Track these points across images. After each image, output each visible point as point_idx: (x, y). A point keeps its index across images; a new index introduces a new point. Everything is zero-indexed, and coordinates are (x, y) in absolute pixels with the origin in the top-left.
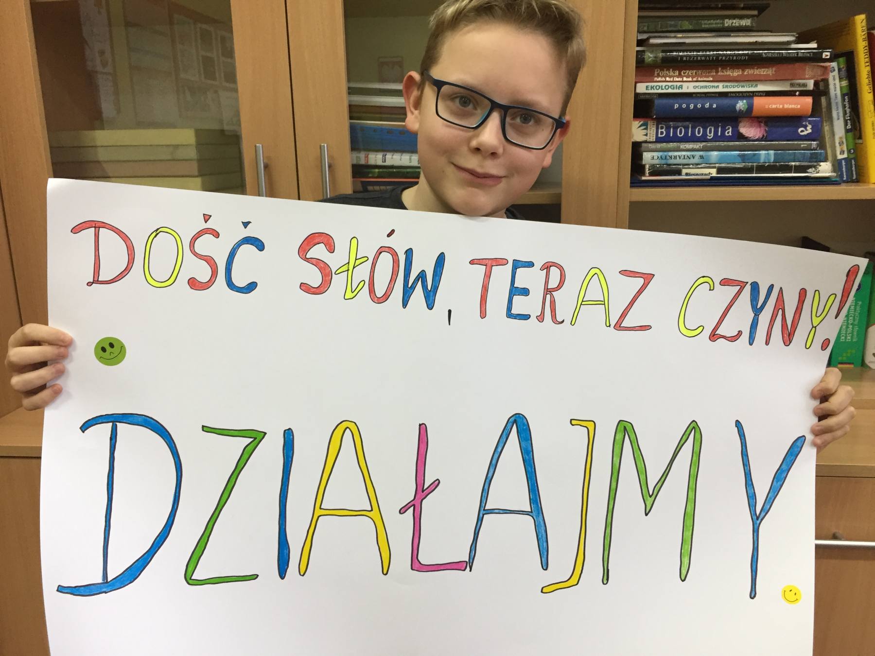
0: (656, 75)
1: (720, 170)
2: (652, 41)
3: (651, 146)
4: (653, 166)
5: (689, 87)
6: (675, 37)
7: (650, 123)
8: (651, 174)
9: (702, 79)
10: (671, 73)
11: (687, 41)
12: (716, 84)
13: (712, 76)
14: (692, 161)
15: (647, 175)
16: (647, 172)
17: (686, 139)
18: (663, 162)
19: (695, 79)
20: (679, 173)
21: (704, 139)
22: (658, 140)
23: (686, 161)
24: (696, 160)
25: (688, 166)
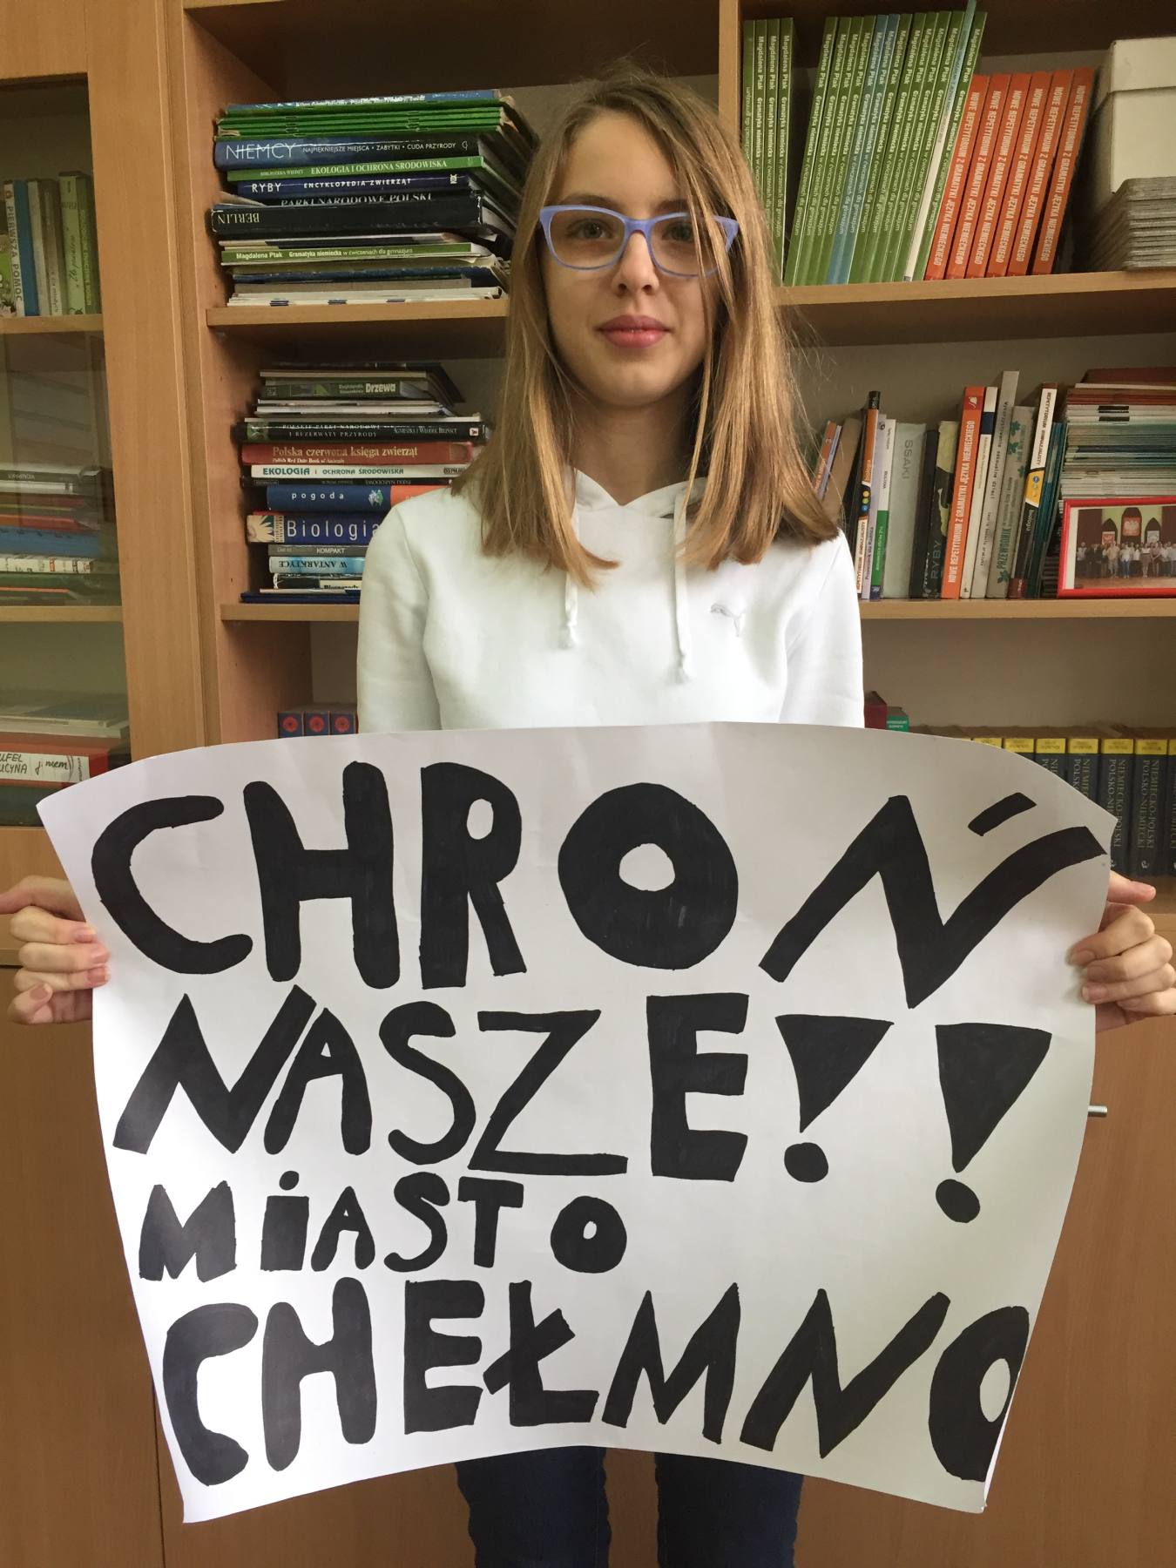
0: (275, 454)
2: (263, 410)
3: (281, 550)
4: (283, 576)
5: (317, 472)
6: (287, 405)
7: (275, 519)
8: (280, 586)
9: (331, 462)
10: (294, 453)
11: (303, 411)
12: (350, 468)
13: (344, 458)
14: (332, 570)
15: (276, 586)
16: (276, 583)
17: (322, 541)
18: (296, 570)
19: (322, 462)
20: (316, 585)
21: (344, 541)
22: (289, 541)
23: (324, 570)
24: (337, 569)
25: (325, 576)
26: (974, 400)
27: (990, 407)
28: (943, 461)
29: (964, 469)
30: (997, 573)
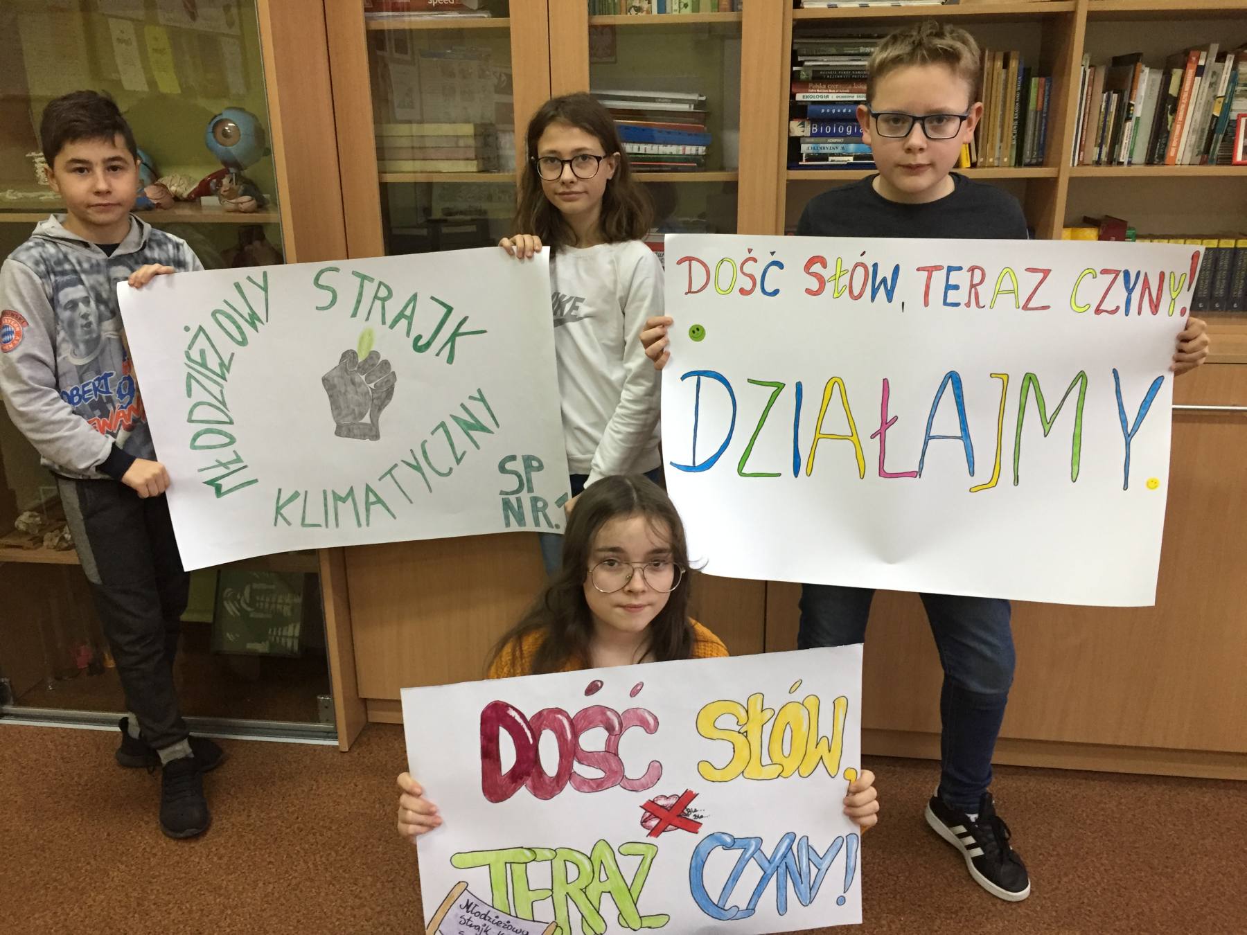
0: (811, 87)
1: (856, 158)
2: (806, 63)
3: (808, 140)
4: (808, 155)
5: (833, 97)
6: (822, 61)
7: (806, 123)
8: (807, 160)
9: (841, 91)
10: (821, 87)
11: (831, 64)
12: (852, 95)
13: (850, 89)
14: (836, 151)
15: (804, 160)
16: (804, 158)
17: (832, 135)
18: (815, 152)
19: (837, 91)
20: (827, 160)
21: (844, 135)
22: (812, 135)
23: (832, 151)
24: (838, 151)
25: (833, 155)
26: (1194, 59)
27: (1202, 63)
28: (1173, 90)
29: (1185, 95)
30: (1196, 151)
